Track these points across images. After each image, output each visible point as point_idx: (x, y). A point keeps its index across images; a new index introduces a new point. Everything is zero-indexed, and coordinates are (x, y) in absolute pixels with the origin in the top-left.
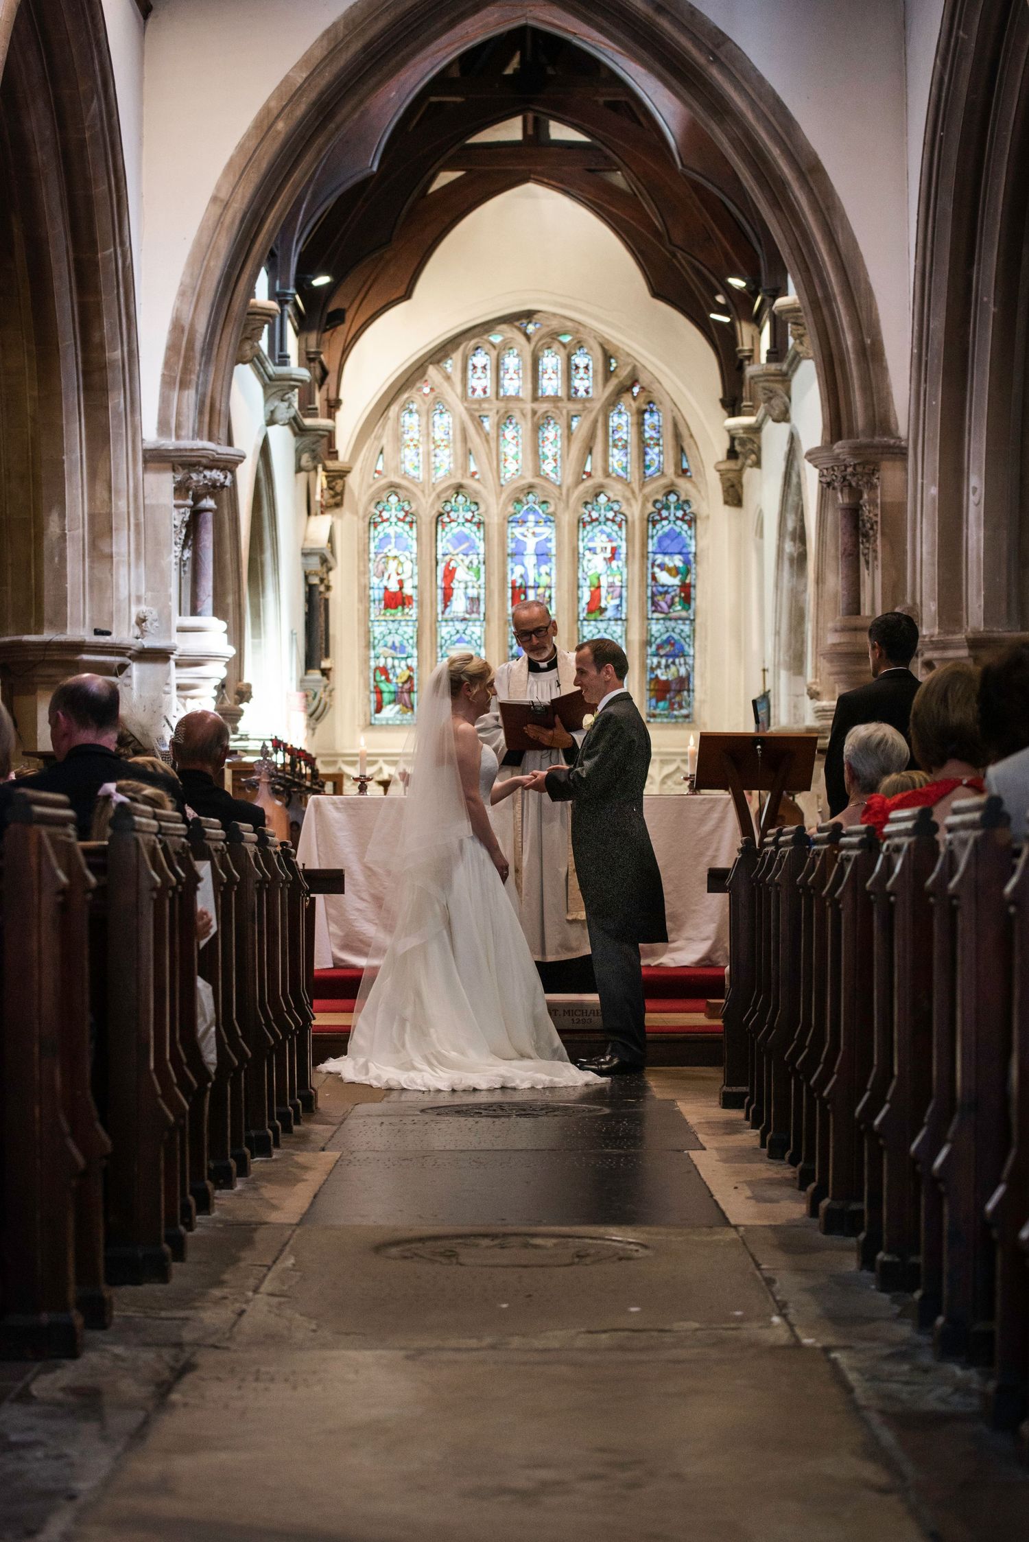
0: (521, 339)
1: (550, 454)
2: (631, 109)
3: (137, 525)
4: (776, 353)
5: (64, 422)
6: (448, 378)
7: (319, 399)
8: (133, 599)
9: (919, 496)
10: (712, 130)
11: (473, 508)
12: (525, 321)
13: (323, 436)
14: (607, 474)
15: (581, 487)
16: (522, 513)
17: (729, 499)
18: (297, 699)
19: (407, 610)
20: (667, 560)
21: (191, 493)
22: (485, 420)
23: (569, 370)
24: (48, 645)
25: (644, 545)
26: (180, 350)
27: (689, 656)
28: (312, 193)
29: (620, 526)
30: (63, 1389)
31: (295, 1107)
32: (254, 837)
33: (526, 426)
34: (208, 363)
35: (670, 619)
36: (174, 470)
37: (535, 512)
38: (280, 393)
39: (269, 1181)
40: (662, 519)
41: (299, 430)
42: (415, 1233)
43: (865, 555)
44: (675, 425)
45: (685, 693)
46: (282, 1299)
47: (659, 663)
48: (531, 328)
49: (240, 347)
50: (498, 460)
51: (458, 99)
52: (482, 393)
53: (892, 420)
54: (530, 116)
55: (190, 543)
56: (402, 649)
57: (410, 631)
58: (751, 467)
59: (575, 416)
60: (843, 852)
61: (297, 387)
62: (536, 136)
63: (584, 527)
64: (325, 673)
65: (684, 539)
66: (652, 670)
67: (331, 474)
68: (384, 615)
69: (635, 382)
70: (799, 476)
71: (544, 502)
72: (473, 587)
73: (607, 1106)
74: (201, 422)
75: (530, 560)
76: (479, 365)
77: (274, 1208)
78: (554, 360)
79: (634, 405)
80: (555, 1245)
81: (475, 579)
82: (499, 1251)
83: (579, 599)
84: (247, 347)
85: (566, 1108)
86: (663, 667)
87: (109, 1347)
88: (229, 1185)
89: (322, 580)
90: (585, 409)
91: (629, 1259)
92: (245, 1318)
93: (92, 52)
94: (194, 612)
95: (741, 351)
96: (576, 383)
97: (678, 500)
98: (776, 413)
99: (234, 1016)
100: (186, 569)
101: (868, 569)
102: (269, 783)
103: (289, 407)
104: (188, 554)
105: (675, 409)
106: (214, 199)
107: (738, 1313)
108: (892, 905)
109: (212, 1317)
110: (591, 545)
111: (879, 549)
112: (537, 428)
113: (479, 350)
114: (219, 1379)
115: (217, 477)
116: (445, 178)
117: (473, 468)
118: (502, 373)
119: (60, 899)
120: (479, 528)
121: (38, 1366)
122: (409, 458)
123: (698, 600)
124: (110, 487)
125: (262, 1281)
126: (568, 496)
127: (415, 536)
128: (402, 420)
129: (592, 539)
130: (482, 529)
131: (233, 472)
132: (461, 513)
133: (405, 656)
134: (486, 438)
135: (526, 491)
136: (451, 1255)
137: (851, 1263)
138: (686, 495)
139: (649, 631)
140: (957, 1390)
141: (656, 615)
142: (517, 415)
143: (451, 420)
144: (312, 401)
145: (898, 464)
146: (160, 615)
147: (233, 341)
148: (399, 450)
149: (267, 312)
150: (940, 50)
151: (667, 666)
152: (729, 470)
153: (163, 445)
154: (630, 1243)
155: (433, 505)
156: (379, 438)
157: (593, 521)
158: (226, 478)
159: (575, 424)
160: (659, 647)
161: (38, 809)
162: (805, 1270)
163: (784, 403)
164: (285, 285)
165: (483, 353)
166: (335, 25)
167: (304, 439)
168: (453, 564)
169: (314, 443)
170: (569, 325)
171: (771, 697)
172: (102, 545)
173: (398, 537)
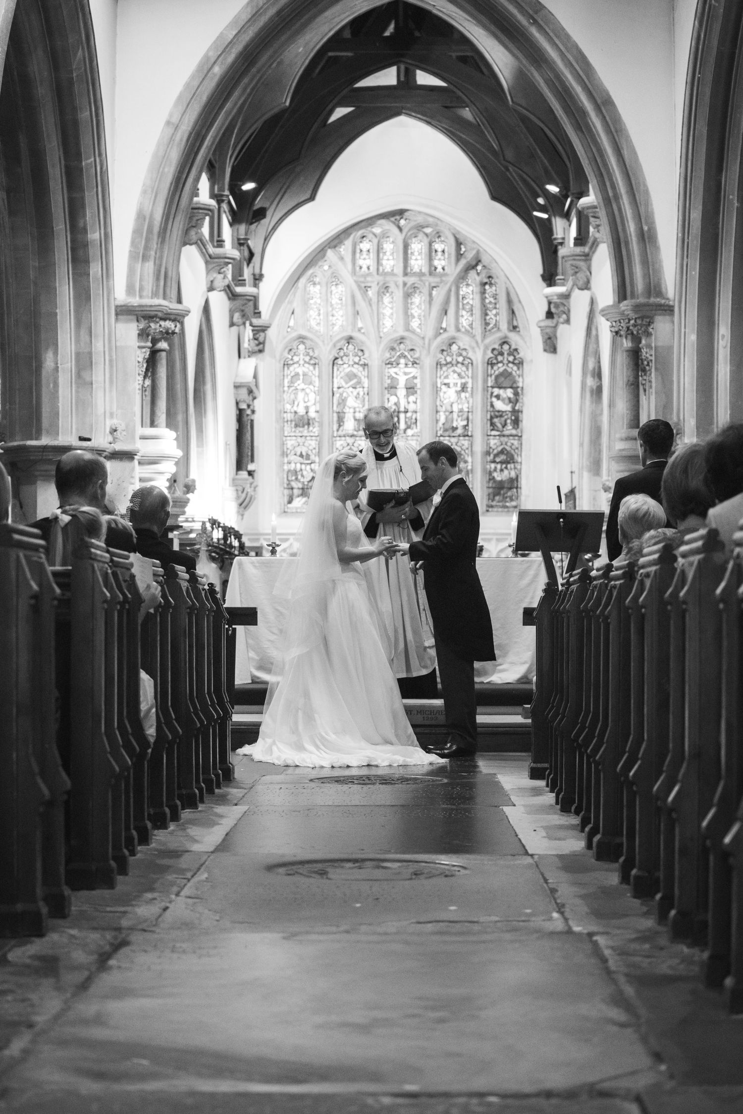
0: (395, 230)
1: (416, 314)
2: (476, 63)
3: (111, 361)
4: (581, 240)
5: (57, 285)
6: (342, 259)
7: (247, 273)
8: (108, 415)
9: (682, 341)
10: (532, 74)
11: (360, 353)
12: (398, 217)
13: (250, 300)
14: (458, 330)
15: (439, 339)
16: (395, 357)
17: (547, 348)
18: (230, 493)
19: (311, 428)
20: (501, 392)
21: (150, 337)
22: (369, 289)
23: (431, 253)
24: (45, 448)
25: (485, 381)
26: (143, 233)
27: (517, 462)
28: (242, 121)
29: (467, 369)
30: (30, 957)
31: (217, 776)
32: (187, 576)
33: (399, 294)
34: (162, 243)
35: (504, 436)
36: (138, 321)
37: (405, 357)
38: (218, 268)
39: (194, 824)
40: (498, 363)
41: (233, 296)
42: (299, 858)
43: (643, 385)
44: (508, 294)
45: (515, 490)
46: (197, 900)
47: (496, 468)
48: (402, 223)
49: (187, 232)
50: (379, 317)
51: (350, 54)
52: (366, 270)
53: (663, 286)
54: (402, 67)
55: (149, 374)
56: (308, 457)
57: (313, 443)
58: (563, 323)
59: (435, 287)
60: (613, 583)
61: (230, 263)
62: (407, 82)
63: (441, 368)
64: (251, 473)
65: (514, 377)
66: (490, 473)
67: (256, 328)
68: (295, 432)
69: (479, 262)
70: (597, 329)
71: (412, 350)
72: (360, 412)
73: (446, 777)
74: (158, 286)
75: (402, 392)
76: (365, 250)
77: (196, 841)
78: (419, 246)
79: (478, 279)
80: (399, 867)
81: (361, 406)
82: (357, 870)
83: (437, 421)
84: (193, 233)
85: (416, 779)
86: (498, 470)
87: (66, 930)
88: (165, 827)
89: (249, 406)
90: (442, 281)
91: (452, 876)
92: (168, 912)
93: (78, 14)
94: (153, 424)
95: (555, 239)
96: (436, 263)
97: (510, 348)
98: (580, 283)
99: (170, 704)
100: (147, 393)
101: (645, 395)
102: (207, 551)
103: (224, 278)
104: (148, 382)
105: (508, 282)
107: (528, 911)
108: (643, 616)
109: (144, 911)
110: (446, 381)
111: (653, 380)
112: (408, 296)
113: (365, 239)
114: (145, 951)
115: (169, 326)
116: (340, 112)
117: (360, 325)
118: (381, 255)
119: (33, 602)
120: (364, 369)
121: (13, 942)
122: (313, 317)
123: (524, 422)
124: (91, 332)
125: (182, 889)
126: (429, 345)
127: (317, 374)
128: (308, 289)
129: (446, 377)
130: (366, 370)
131: (182, 324)
132: (351, 357)
133: (309, 462)
134: (370, 303)
135: (398, 342)
136: (323, 873)
137: (614, 879)
138: (516, 345)
139: (488, 444)
140: (683, 961)
141: (494, 433)
142: (392, 286)
143: (344, 289)
144: (241, 274)
145: (668, 318)
146: (127, 427)
147: (181, 226)
148: (306, 312)
149: (207, 207)
150: (698, 14)
151: (502, 470)
152: (547, 327)
153: (130, 302)
154: (454, 866)
155: (330, 352)
156: (291, 302)
157: (447, 364)
158: (176, 326)
159: (434, 293)
160: (496, 455)
161: (17, 537)
162: (580, 884)
163: (587, 276)
164: (221, 189)
165: (367, 241)
167: (235, 302)
168: (345, 395)
169: (243, 305)
170: (431, 220)
171: (577, 492)
172: (86, 375)
173: (305, 375)
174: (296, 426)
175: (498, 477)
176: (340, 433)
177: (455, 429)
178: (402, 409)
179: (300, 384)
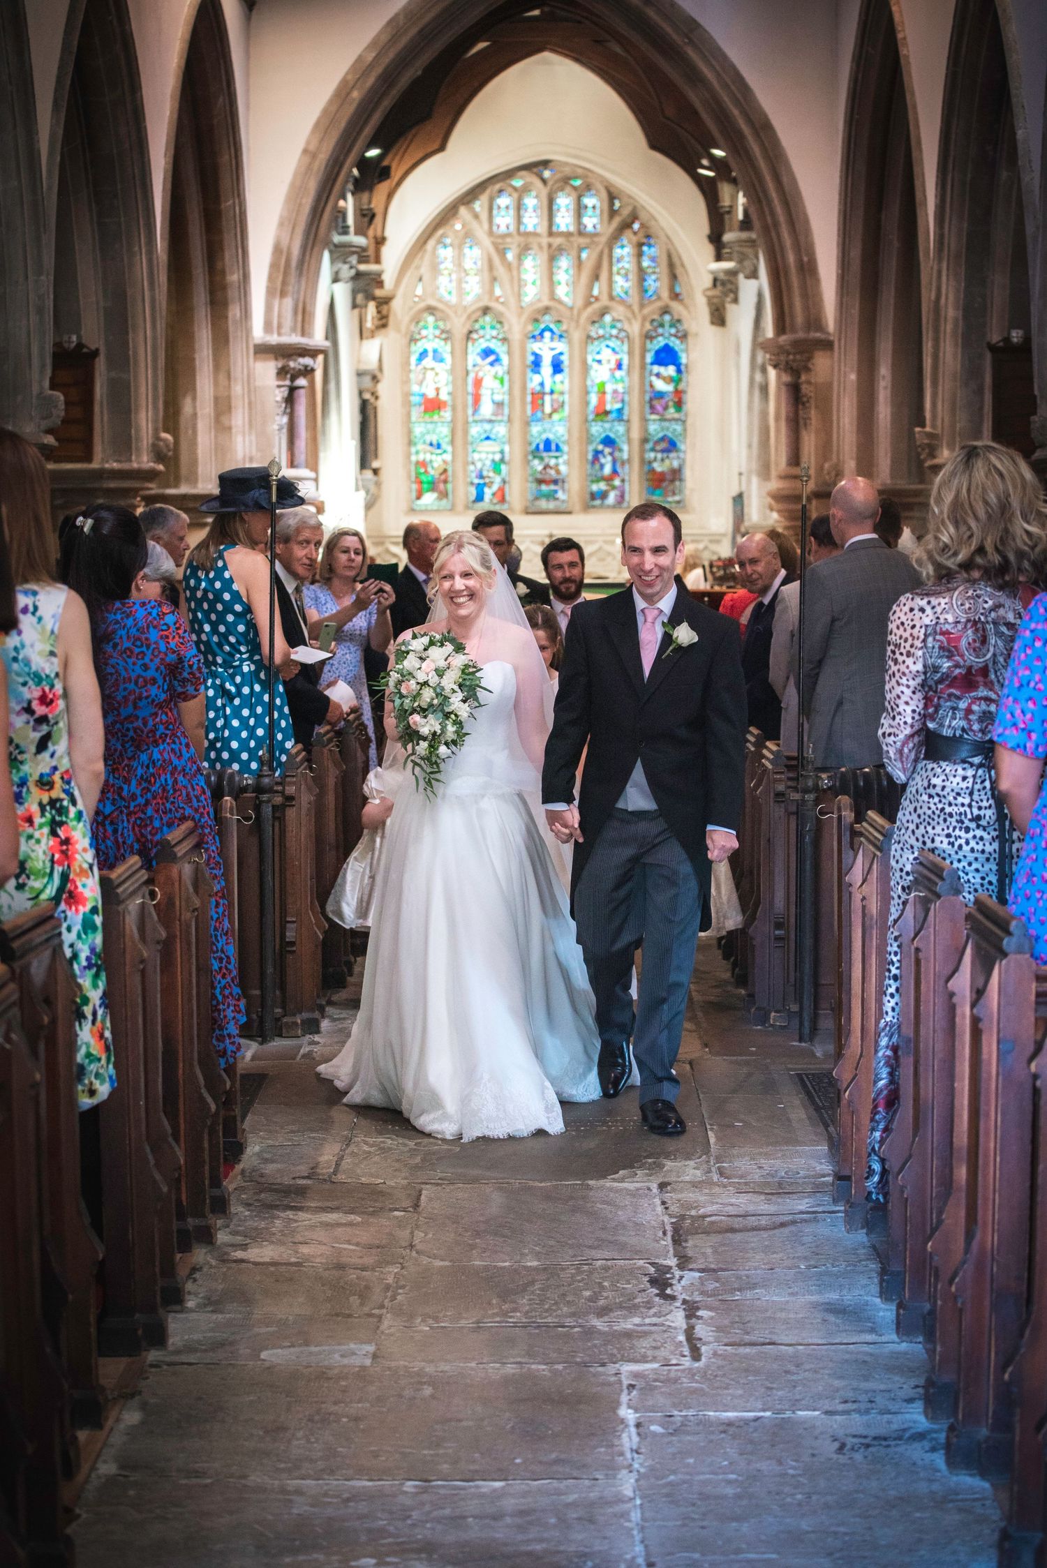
0: (538, 183)
1: (563, 281)
3: (250, 403)
4: (748, 223)
5: (196, 329)
6: (476, 216)
9: (843, 379)
10: (687, 93)
11: (498, 326)
12: (542, 169)
13: (373, 276)
14: (611, 298)
15: (590, 310)
16: (539, 330)
17: (715, 320)
19: (442, 413)
20: (662, 370)
21: (288, 375)
22: (508, 252)
23: (580, 210)
25: (643, 357)
26: (280, 267)
27: (681, 451)
29: (623, 342)
33: (543, 257)
34: (300, 275)
35: (665, 420)
36: (276, 359)
37: (551, 331)
38: (343, 259)
40: (658, 336)
41: (357, 277)
44: (669, 256)
45: (678, 482)
47: (655, 457)
48: (547, 174)
50: (520, 284)
52: (505, 229)
53: (823, 320)
55: (288, 412)
56: (439, 446)
57: (444, 431)
58: (731, 301)
59: (585, 249)
61: (356, 252)
63: (592, 342)
64: (376, 472)
65: (677, 352)
66: (650, 463)
67: (379, 302)
68: (424, 417)
69: (635, 219)
71: (559, 321)
72: (498, 393)
75: (546, 368)
76: (503, 206)
78: (567, 200)
79: (635, 239)
81: (500, 387)
83: (588, 403)
86: (658, 460)
89: (372, 394)
90: (593, 242)
94: (291, 466)
95: (722, 207)
96: (585, 220)
97: (672, 319)
98: (748, 269)
100: (285, 432)
103: (350, 269)
104: (286, 419)
105: (669, 243)
106: (305, 151)
110: (598, 357)
111: (814, 416)
112: (552, 259)
113: (503, 193)
115: (304, 362)
116: (477, 48)
117: (498, 292)
118: (522, 212)
120: (503, 344)
122: (444, 284)
123: (689, 405)
124: (230, 376)
126: (578, 316)
127: (449, 350)
128: (438, 252)
129: (598, 353)
130: (506, 345)
132: (488, 331)
133: (441, 451)
134: (508, 266)
135: (543, 312)
138: (679, 315)
139: (646, 430)
141: (653, 417)
142: (535, 246)
143: (479, 252)
145: (827, 354)
148: (434, 278)
150: (855, 58)
151: (662, 460)
152: (713, 297)
153: (269, 341)
155: (464, 324)
156: (418, 268)
157: (599, 337)
158: (315, 363)
159: (584, 255)
160: (657, 443)
163: (753, 265)
165: (506, 195)
166: (397, 15)
167: (359, 283)
168: (481, 374)
169: (367, 284)
170: (580, 171)
171: (745, 496)
172: (224, 419)
173: (435, 351)
174: (426, 410)
175: (658, 467)
176: (477, 418)
177: (607, 413)
178: (547, 389)
179: (428, 362)
